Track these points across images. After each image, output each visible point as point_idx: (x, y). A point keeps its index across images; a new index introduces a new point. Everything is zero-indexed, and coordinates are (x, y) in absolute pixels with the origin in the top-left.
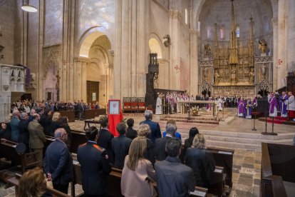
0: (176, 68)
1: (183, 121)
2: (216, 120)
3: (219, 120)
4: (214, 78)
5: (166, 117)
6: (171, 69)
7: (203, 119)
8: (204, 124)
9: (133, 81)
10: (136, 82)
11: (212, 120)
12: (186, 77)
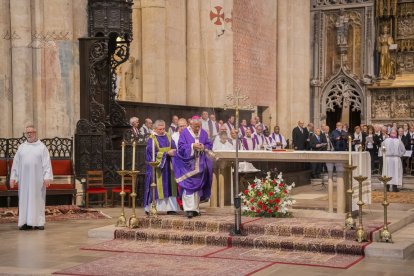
0: (217, 16)
1: (211, 241)
2: (352, 235)
3: (369, 238)
4: (377, 55)
5: (140, 224)
6: (194, 22)
7: (297, 231)
8: (297, 256)
9: (20, 70)
10: (32, 75)
11: (336, 234)
12: (262, 54)
